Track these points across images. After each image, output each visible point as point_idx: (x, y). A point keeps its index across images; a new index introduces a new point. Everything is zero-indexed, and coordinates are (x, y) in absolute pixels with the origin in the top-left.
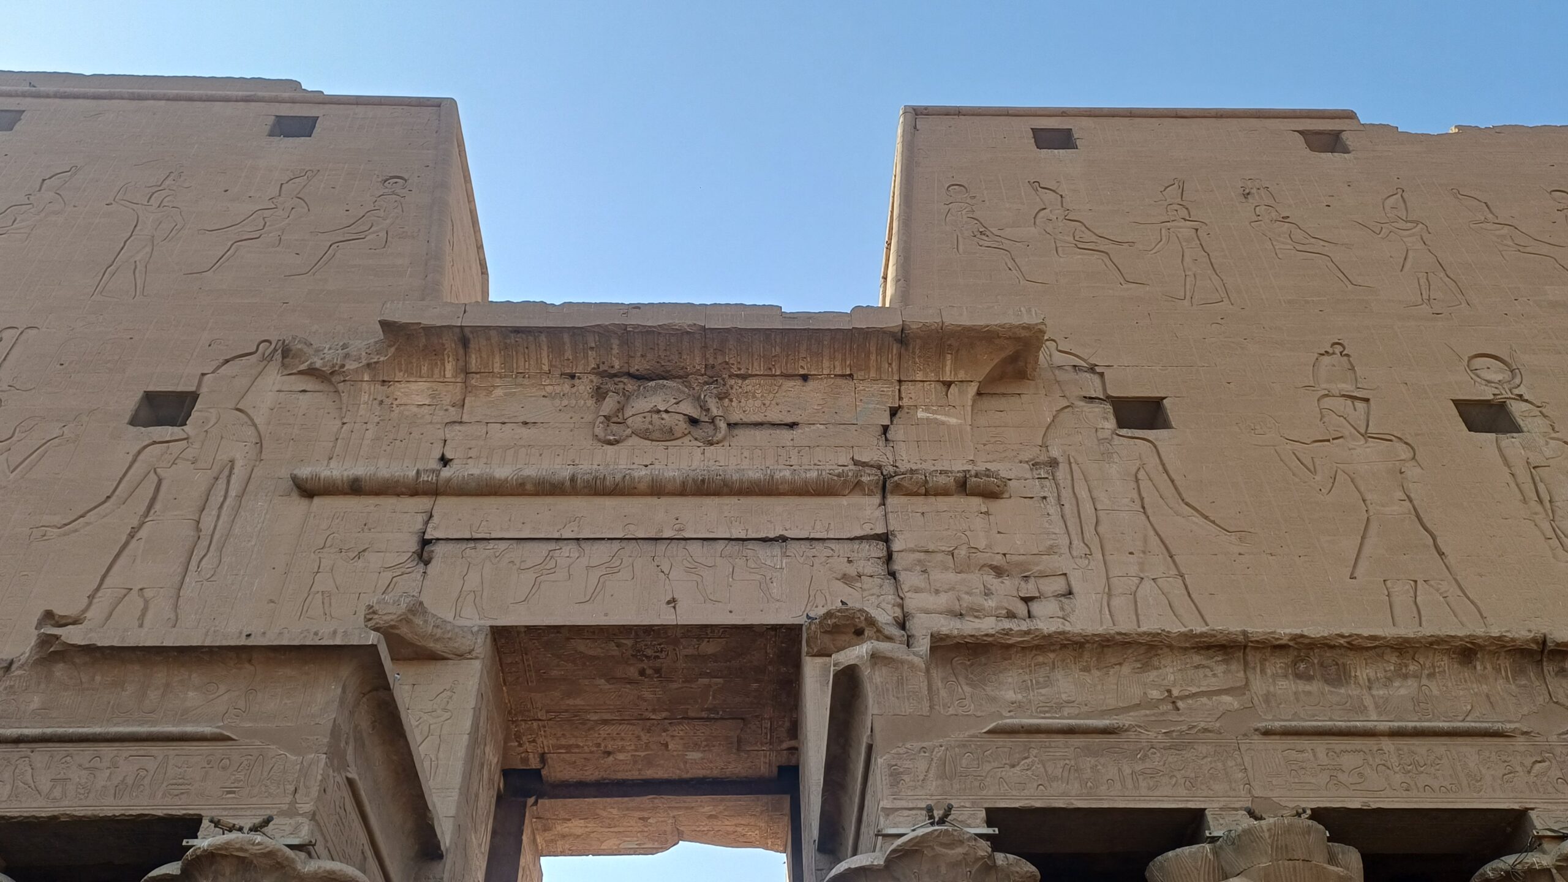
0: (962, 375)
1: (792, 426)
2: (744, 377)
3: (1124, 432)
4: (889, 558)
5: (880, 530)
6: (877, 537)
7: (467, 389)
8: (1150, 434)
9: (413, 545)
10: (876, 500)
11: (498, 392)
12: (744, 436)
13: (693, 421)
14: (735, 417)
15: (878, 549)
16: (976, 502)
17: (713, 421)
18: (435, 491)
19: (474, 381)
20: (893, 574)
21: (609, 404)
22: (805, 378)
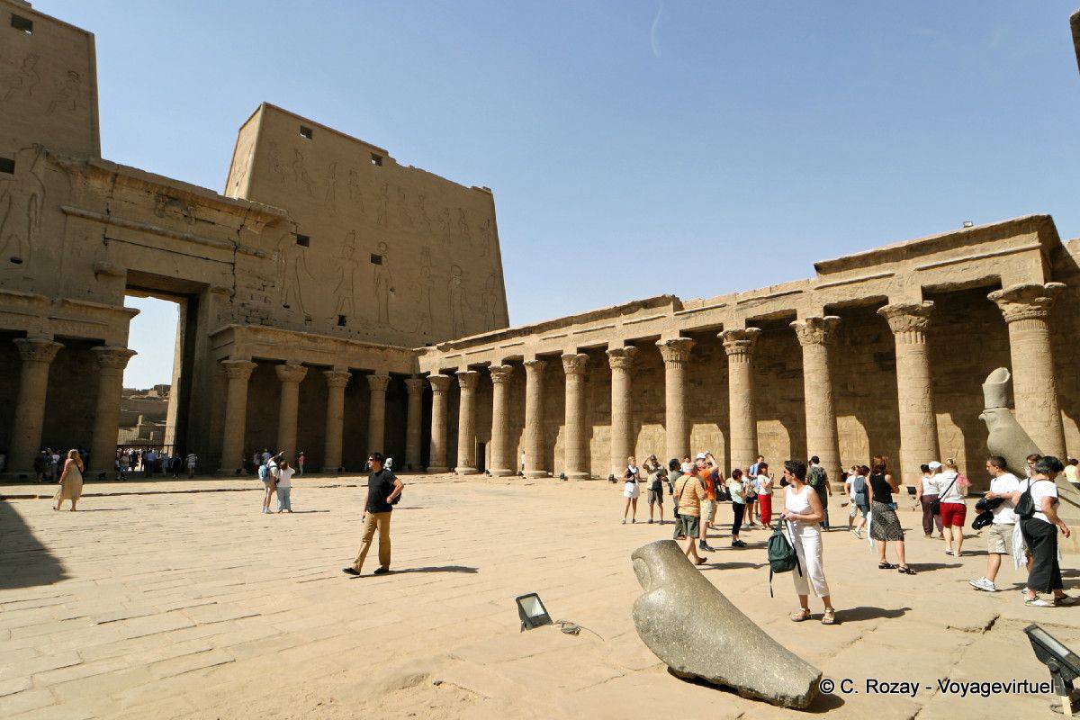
2: (202, 206)
3: (298, 245)
4: (234, 270)
5: (233, 261)
6: (231, 263)
7: (114, 187)
8: (304, 247)
9: (102, 239)
10: (233, 253)
11: (124, 191)
12: (199, 224)
13: (185, 217)
14: (198, 216)
15: (231, 267)
17: (191, 217)
18: (107, 222)
19: (117, 185)
20: (234, 274)
21: (161, 205)
22: (219, 211)
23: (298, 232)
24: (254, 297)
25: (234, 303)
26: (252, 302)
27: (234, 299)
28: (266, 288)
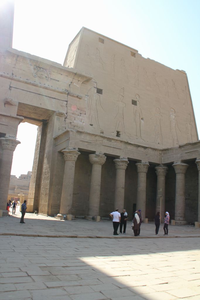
0: (81, 80)
1: (58, 81)
2: (54, 72)
3: (97, 93)
4: (67, 104)
5: (66, 100)
6: (66, 101)
7: (16, 63)
8: (100, 95)
9: (9, 87)
10: (67, 96)
11: (21, 64)
12: (52, 81)
13: (46, 77)
14: (52, 78)
15: (66, 103)
16: (78, 99)
17: (49, 78)
18: (12, 79)
19: (18, 61)
20: (67, 106)
21: (36, 71)
22: (62, 74)
23: (98, 87)
24: (76, 119)
25: (66, 122)
26: (75, 121)
27: (67, 120)
28: (82, 115)
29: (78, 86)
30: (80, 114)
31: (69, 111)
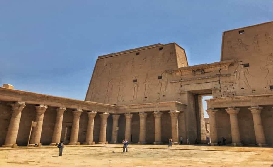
0: (227, 65)
1: (211, 72)
3: (244, 68)
4: (220, 82)
5: (219, 80)
8: (247, 67)
10: (218, 78)
12: (206, 73)
13: (201, 73)
14: (205, 72)
15: (219, 82)
16: (228, 77)
18: (181, 82)
19: (182, 72)
20: (220, 84)
21: (194, 73)
22: (211, 68)
23: (244, 64)
24: (229, 89)
25: (221, 92)
26: (227, 90)
27: (221, 91)
28: (233, 85)
29: (226, 69)
30: (231, 85)
31: (222, 86)
